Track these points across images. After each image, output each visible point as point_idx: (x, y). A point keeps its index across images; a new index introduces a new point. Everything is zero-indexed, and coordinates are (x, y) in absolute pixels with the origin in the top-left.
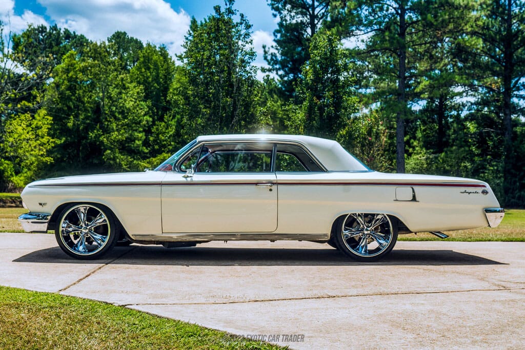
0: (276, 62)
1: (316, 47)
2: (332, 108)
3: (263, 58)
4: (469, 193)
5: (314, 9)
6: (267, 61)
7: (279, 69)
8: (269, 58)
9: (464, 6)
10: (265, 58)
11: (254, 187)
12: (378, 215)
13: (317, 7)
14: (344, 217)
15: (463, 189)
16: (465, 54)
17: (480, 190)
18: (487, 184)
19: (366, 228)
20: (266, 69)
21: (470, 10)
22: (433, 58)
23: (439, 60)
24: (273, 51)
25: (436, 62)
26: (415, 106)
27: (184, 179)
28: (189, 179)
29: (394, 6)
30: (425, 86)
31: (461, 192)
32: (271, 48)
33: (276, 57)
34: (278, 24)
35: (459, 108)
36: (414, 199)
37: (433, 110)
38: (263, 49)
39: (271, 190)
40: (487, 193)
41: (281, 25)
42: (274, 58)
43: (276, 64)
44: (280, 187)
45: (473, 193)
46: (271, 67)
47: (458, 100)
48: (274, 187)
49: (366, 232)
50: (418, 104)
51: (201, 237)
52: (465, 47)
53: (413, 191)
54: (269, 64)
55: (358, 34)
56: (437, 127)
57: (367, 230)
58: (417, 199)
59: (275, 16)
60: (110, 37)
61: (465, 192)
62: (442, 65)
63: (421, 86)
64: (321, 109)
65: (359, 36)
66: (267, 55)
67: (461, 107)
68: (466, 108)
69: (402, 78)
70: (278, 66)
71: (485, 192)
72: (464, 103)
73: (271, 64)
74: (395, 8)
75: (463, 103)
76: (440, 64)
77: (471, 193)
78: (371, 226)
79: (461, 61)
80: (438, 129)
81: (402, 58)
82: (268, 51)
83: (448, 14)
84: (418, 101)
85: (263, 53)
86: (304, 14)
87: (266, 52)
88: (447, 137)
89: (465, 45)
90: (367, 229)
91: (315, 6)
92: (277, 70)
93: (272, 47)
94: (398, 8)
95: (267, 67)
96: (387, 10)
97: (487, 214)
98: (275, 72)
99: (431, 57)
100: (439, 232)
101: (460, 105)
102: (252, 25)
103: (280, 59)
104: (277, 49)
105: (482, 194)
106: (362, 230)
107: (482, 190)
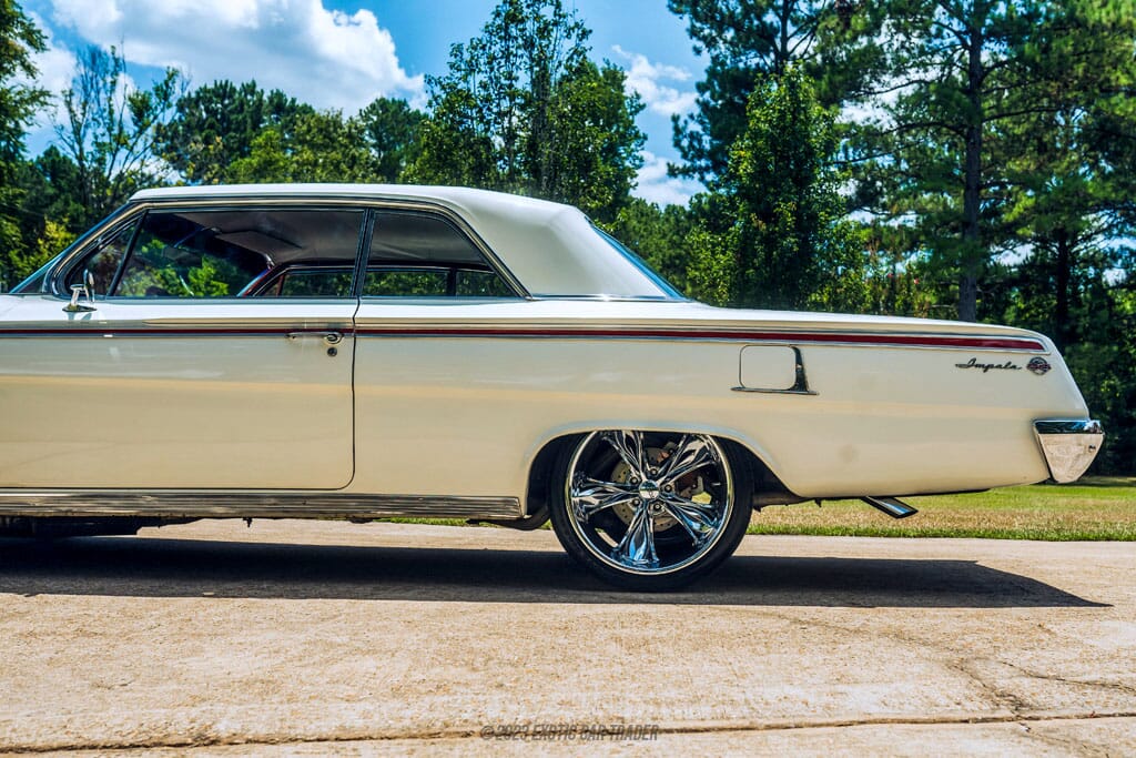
0: (700, 154)
1: (760, 103)
2: (793, 240)
3: (672, 143)
4: (986, 368)
5: (785, 40)
6: (682, 149)
7: (707, 169)
8: (685, 143)
9: (1109, 25)
10: (677, 144)
11: (280, 341)
12: (691, 438)
13: (792, 36)
14: (571, 441)
15: (966, 354)
16: (1116, 140)
17: (1022, 358)
18: (1047, 342)
19: (645, 479)
20: (678, 169)
21: (1125, 35)
22: (1046, 151)
23: (1058, 155)
24: (694, 127)
25: (1052, 159)
26: (1007, 255)
27: (65, 317)
28: (79, 317)
29: (956, 28)
30: (1026, 209)
31: (960, 366)
32: (689, 120)
33: (700, 141)
34: (706, 71)
35: (1103, 260)
36: (801, 385)
37: (1044, 266)
38: (672, 124)
39: (332, 352)
40: (1046, 367)
41: (712, 73)
42: (695, 144)
43: (700, 158)
44: (363, 341)
45: (999, 367)
46: (688, 164)
47: (1101, 243)
48: (344, 344)
49: (645, 495)
50: (1014, 252)
51: (116, 502)
52: (1113, 117)
53: (799, 360)
54: (685, 156)
55: (876, 90)
56: (1055, 302)
57: (650, 487)
58: (811, 386)
59: (698, 51)
60: (364, 108)
61: (973, 364)
62: (1065, 164)
63: (1018, 209)
64: (770, 241)
65: (878, 96)
66: (681, 137)
67: (1108, 259)
68: (1120, 261)
69: (973, 190)
70: (703, 163)
71: (1038, 366)
72: (1116, 250)
73: (690, 156)
74: (958, 34)
75: (1112, 250)
76: (1062, 162)
77: (991, 366)
78: (665, 473)
79: (1108, 160)
80: (1056, 306)
81: (974, 144)
82: (684, 128)
83: (1071, 43)
84: (1015, 246)
85: (672, 133)
86: (763, 52)
87: (678, 131)
88: (1073, 323)
89: (1113, 113)
90: (647, 484)
91: (789, 35)
92: (702, 171)
93: (691, 117)
94: (966, 33)
95: (680, 163)
96: (939, 35)
97: (1043, 438)
98: (697, 176)
99: (1042, 148)
100: (891, 498)
101: (1105, 255)
102: (591, 31)
103: (707, 146)
104: (701, 123)
105: (1029, 373)
106: (635, 486)
107: (1030, 357)
